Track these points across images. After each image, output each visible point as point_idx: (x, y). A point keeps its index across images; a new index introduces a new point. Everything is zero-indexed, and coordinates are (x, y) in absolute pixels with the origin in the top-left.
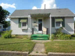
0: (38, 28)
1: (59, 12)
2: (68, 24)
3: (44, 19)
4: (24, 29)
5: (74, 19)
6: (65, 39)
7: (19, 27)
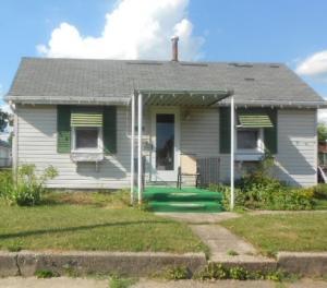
0: (154, 154)
1: (248, 79)
2: (293, 139)
3: (186, 116)
4: (89, 159)
5: (315, 118)
6: (294, 209)
7: (59, 152)
